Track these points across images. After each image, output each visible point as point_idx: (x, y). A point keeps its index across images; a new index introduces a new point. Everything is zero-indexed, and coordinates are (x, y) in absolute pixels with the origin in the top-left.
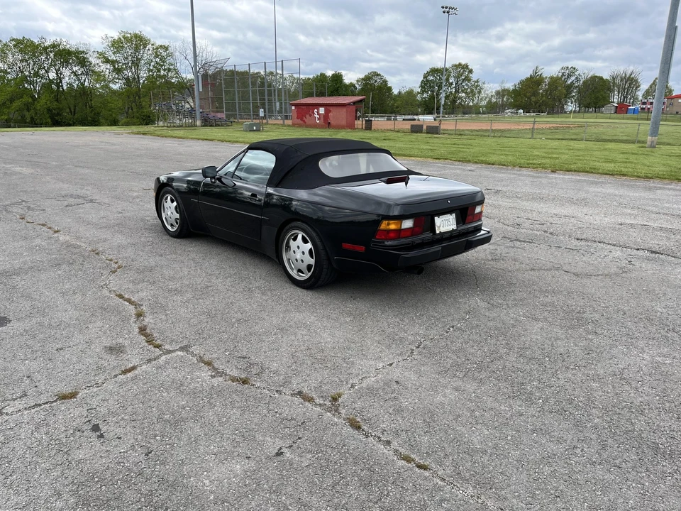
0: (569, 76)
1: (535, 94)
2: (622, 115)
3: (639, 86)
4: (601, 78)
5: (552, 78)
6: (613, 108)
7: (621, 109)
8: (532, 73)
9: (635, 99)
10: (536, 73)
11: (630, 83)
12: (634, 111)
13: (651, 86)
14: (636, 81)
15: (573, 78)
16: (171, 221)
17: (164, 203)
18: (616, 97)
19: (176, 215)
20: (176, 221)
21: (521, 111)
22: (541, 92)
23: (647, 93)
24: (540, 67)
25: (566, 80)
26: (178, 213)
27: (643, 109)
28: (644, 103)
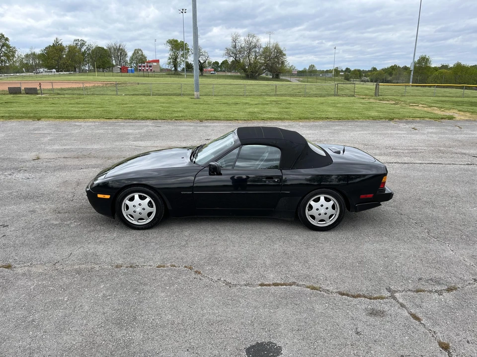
0: (83, 44)
1: (61, 58)
2: (125, 74)
3: (126, 55)
4: (103, 49)
5: (70, 47)
6: (119, 69)
7: (124, 70)
8: (54, 42)
9: (126, 63)
10: (57, 43)
11: (120, 52)
12: (132, 71)
13: (133, 54)
14: (124, 51)
15: (85, 48)
16: (141, 216)
17: (128, 202)
18: (114, 61)
19: (149, 209)
20: (149, 214)
21: (54, 70)
22: (65, 56)
23: (132, 59)
24: (59, 38)
25: (80, 49)
26: (152, 207)
27: (140, 70)
28: (140, 66)
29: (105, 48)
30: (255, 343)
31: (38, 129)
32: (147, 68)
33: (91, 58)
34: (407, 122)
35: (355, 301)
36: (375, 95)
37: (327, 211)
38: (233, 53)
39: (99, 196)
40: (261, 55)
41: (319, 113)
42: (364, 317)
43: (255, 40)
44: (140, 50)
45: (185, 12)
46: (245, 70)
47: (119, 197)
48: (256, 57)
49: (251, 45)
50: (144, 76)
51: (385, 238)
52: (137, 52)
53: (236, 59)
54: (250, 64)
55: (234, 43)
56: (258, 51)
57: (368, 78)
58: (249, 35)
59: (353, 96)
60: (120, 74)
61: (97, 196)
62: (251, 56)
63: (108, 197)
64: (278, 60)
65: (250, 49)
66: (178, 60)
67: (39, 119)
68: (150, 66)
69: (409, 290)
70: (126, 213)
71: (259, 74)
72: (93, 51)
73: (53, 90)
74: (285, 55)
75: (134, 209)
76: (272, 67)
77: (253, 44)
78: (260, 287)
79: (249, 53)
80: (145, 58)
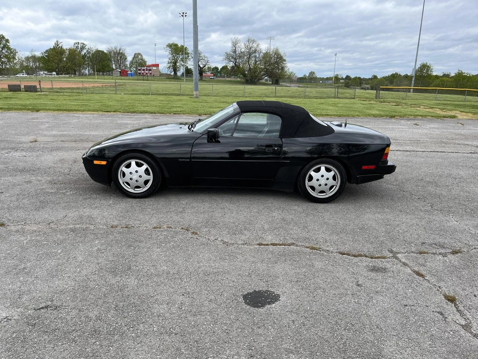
0: (83, 48)
1: (61, 60)
2: (125, 77)
3: (126, 59)
4: (103, 52)
5: (70, 50)
6: (118, 73)
7: (123, 73)
8: (54, 45)
9: (126, 66)
10: (58, 45)
11: (120, 56)
12: (131, 75)
13: (133, 59)
14: (124, 55)
15: (85, 51)
16: (137, 184)
17: (124, 169)
18: (114, 65)
19: (146, 177)
20: (146, 182)
21: (54, 73)
22: (65, 59)
23: (132, 63)
24: (60, 41)
25: (80, 52)
26: (149, 174)
27: (139, 73)
28: (140, 70)
29: (105, 51)
30: (253, 290)
31: (37, 118)
32: (147, 72)
33: (91, 61)
34: (409, 120)
35: (356, 260)
36: (376, 98)
37: (327, 182)
38: (233, 58)
39: (96, 162)
40: (261, 61)
41: (319, 111)
42: (365, 272)
43: (255, 45)
44: (140, 54)
45: (186, 16)
46: (245, 75)
47: (116, 164)
48: (256, 62)
49: (251, 50)
50: (143, 80)
51: (386, 210)
52: (136, 56)
53: (235, 64)
54: (250, 69)
55: (234, 48)
56: (258, 56)
57: (368, 86)
58: (249, 40)
59: (354, 98)
60: (120, 77)
61: (93, 162)
62: (251, 61)
63: (104, 163)
64: (278, 65)
65: (250, 54)
66: (178, 64)
67: (38, 111)
68: (150, 70)
69: (412, 252)
70: (122, 180)
71: (259, 80)
72: (93, 55)
73: (52, 89)
74: (285, 60)
75: (131, 176)
76: (272, 72)
77: (253, 49)
78: (258, 246)
79: (249, 58)
80: (145, 62)
